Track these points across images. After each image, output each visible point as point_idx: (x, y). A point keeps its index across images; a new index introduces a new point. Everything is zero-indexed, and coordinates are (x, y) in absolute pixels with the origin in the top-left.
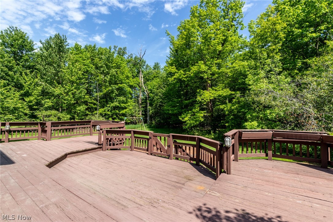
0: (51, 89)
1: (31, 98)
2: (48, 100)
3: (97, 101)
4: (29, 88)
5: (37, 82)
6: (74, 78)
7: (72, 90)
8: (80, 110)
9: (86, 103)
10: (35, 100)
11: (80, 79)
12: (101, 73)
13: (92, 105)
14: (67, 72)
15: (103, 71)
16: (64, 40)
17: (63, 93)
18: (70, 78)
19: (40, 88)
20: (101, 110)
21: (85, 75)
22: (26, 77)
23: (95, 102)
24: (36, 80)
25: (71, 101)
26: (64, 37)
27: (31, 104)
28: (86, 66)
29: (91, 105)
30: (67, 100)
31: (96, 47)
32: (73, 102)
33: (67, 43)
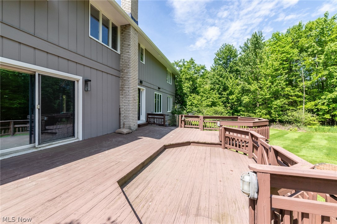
0: (248, 87)
1: (234, 96)
2: (246, 97)
3: (303, 93)
4: (232, 88)
5: (238, 82)
6: (268, 72)
7: (267, 84)
8: (276, 105)
9: (287, 96)
10: (235, 98)
11: (277, 70)
12: (309, 55)
13: (295, 98)
14: (262, 67)
15: (313, 51)
16: (260, 36)
17: (258, 88)
18: (265, 72)
19: (240, 87)
20: (310, 105)
21: (285, 64)
22: (230, 80)
23: (300, 94)
24: (237, 80)
25: (266, 95)
26: (260, 33)
27: (233, 101)
28: (285, 54)
29: (293, 98)
30: (262, 95)
31: (302, 25)
32: (268, 96)
33: (262, 38)
